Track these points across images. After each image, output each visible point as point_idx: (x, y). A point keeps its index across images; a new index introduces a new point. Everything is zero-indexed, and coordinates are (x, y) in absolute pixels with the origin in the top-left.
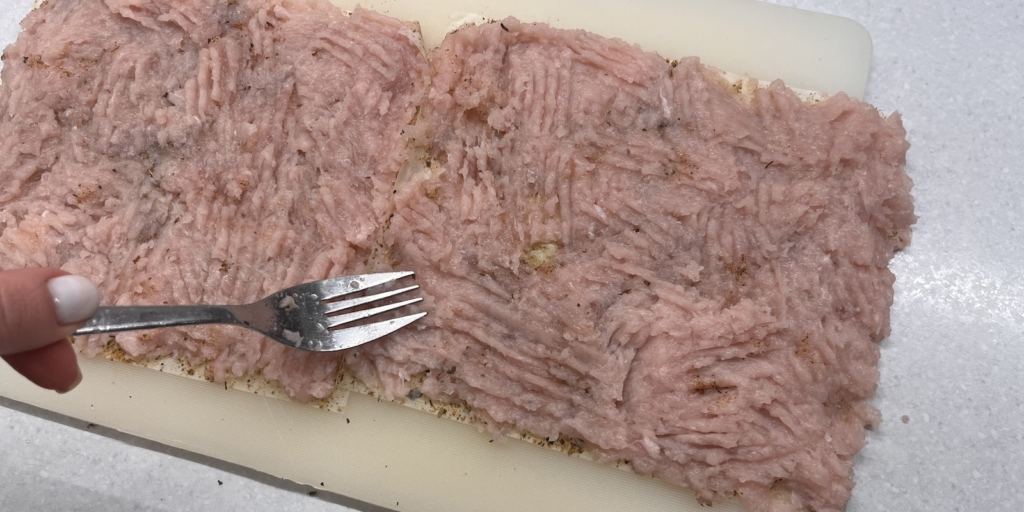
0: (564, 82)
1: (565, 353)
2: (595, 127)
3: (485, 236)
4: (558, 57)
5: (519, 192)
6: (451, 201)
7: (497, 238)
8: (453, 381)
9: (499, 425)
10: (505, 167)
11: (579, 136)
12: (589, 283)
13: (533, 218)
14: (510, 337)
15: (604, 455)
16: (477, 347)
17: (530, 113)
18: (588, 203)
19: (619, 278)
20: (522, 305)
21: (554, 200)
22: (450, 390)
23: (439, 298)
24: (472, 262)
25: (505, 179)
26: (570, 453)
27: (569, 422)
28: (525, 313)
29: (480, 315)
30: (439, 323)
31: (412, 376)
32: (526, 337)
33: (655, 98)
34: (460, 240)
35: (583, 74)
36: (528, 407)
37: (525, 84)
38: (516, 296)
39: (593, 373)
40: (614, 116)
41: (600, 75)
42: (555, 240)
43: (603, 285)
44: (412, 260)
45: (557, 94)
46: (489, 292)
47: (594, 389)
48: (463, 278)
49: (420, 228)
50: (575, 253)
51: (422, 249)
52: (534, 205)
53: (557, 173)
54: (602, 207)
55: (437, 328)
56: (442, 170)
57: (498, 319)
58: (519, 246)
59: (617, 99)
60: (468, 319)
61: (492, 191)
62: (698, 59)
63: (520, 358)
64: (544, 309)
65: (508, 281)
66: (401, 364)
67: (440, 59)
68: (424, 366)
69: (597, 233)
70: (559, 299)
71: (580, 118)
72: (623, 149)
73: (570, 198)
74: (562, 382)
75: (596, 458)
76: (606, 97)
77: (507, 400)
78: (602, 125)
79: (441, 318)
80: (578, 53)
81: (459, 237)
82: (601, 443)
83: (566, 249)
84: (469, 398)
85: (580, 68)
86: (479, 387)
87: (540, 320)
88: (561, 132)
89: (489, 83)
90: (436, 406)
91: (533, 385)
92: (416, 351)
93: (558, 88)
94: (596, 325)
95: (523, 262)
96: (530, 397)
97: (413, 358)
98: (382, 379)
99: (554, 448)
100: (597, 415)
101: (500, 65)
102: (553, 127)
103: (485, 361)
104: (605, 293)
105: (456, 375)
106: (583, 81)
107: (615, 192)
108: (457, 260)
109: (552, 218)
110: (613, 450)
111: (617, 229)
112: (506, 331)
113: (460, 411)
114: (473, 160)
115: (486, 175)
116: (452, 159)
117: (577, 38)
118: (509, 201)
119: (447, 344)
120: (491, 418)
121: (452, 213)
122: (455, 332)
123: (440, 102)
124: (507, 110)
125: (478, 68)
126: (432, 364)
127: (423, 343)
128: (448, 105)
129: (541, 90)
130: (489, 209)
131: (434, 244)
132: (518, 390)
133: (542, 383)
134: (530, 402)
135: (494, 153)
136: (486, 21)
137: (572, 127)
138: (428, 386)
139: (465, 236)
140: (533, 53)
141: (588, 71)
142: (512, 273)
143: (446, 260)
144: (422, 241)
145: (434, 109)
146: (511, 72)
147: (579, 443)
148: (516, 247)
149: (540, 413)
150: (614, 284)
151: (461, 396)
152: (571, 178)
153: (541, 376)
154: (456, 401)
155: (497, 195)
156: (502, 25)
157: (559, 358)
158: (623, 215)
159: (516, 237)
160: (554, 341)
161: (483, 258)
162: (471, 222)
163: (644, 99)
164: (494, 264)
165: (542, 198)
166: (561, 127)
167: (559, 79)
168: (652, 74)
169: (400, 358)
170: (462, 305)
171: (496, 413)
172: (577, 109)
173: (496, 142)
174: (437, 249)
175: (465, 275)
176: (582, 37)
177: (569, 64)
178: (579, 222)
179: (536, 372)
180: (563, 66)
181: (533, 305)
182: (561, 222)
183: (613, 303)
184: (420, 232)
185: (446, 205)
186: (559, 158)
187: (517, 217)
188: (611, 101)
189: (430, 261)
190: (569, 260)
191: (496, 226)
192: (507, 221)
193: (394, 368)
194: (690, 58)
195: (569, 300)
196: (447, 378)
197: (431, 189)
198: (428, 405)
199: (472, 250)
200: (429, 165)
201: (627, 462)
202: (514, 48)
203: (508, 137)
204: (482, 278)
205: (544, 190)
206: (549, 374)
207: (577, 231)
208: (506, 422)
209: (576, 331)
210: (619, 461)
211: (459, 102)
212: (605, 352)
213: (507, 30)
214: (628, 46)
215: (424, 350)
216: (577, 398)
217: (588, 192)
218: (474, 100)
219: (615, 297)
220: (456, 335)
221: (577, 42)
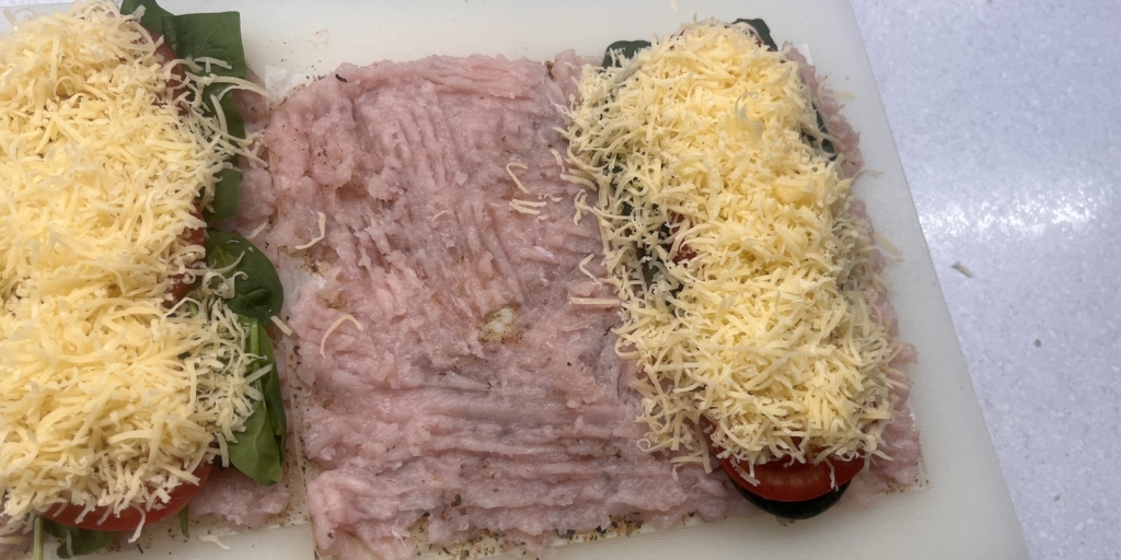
0: (438, 120)
1: (579, 423)
2: (496, 161)
3: (426, 327)
4: (419, 94)
5: (442, 263)
6: (365, 302)
7: (442, 325)
8: (463, 512)
9: (538, 539)
10: (412, 240)
11: (482, 176)
12: (565, 335)
13: (471, 288)
14: (505, 433)
15: (666, 518)
16: (473, 461)
17: (416, 168)
18: (527, 246)
19: (596, 318)
20: (505, 390)
21: (488, 257)
22: (463, 524)
23: (402, 423)
24: (424, 364)
25: (421, 254)
26: (628, 534)
27: (615, 499)
28: (513, 398)
29: (461, 422)
30: (416, 452)
31: (410, 529)
32: (525, 425)
33: (547, 108)
34: (398, 344)
35: (456, 105)
36: (562, 503)
37: (395, 136)
38: (493, 383)
39: (617, 432)
40: (511, 141)
41: (475, 100)
42: (506, 302)
43: (582, 331)
44: (348, 390)
45: (436, 136)
46: (459, 391)
47: (624, 451)
48: (421, 387)
49: (340, 348)
50: (536, 309)
51: (355, 373)
52: (464, 272)
53: (476, 226)
54: (543, 246)
55: (415, 459)
56: (336, 271)
57: (484, 417)
58: (470, 325)
59: (506, 122)
60: (448, 432)
61: (410, 273)
62: (572, 51)
63: (530, 451)
64: (532, 385)
65: (476, 370)
66: (389, 521)
67: (276, 140)
68: (420, 510)
69: (551, 278)
70: (544, 366)
71: (474, 155)
72: (536, 174)
73: (503, 249)
74: (588, 458)
75: (658, 526)
76: (493, 122)
77: (536, 505)
78: (502, 155)
79: (416, 445)
80: (441, 84)
81: (394, 341)
82: (661, 507)
83: (524, 307)
84: (490, 524)
85: (449, 100)
86: (498, 505)
87: (534, 399)
88: (461, 178)
89: (352, 149)
90: (453, 551)
91: (557, 475)
92: (402, 496)
93: (435, 130)
94: (596, 378)
95: (483, 341)
96: (559, 490)
97: (403, 507)
98: (375, 549)
99: (609, 536)
100: (640, 478)
101: (353, 124)
102: (449, 176)
103: (491, 473)
104: (589, 339)
105: (464, 504)
106: (459, 113)
107: (551, 224)
108: (406, 368)
109: (492, 279)
110: (675, 508)
111: (570, 265)
112: (499, 428)
113: (489, 542)
114: (370, 244)
115: (394, 257)
116: (344, 251)
117: (433, 67)
118: (435, 277)
119: (436, 473)
120: (527, 535)
121: (373, 316)
122: (439, 454)
123: (300, 190)
124: (386, 173)
125: (328, 135)
126: (429, 504)
127: (406, 484)
128: (312, 190)
129: (417, 138)
130: (417, 295)
131: (368, 361)
132: (542, 489)
133: (567, 468)
134: (562, 496)
135: (392, 228)
136: (311, 79)
137: (471, 170)
138: (435, 531)
139: (402, 337)
140: (387, 98)
141: (459, 100)
142: (476, 358)
143: (394, 373)
144: (351, 363)
145: (294, 202)
146: (370, 128)
147: (635, 517)
148: (467, 326)
149: (579, 504)
150: (594, 325)
151: (480, 525)
152: (495, 225)
153: (561, 461)
154: (474, 536)
155: (418, 276)
156: (337, 76)
157: (575, 432)
158: (571, 246)
159: (462, 315)
160: (559, 415)
161: (435, 354)
162: (400, 318)
163: (536, 111)
164: (451, 356)
165: (471, 260)
166: (458, 173)
167: (432, 119)
168: (531, 82)
169: (387, 514)
170: (435, 419)
171: (530, 526)
172: (467, 145)
173: (388, 215)
174: (376, 366)
175: (424, 383)
176: (438, 63)
177: (435, 98)
178: (527, 272)
179: (554, 459)
180: (429, 103)
181: (517, 384)
182: (505, 279)
183: (602, 347)
184: (343, 353)
185: (360, 309)
186: (472, 208)
187: (452, 293)
188: (500, 126)
189: (372, 382)
190: (533, 319)
191: (434, 313)
192: (444, 301)
193: (384, 530)
194: (563, 53)
195: (555, 363)
196: (454, 512)
197: (333, 298)
198: (444, 554)
199: (417, 350)
200: (315, 269)
201: (691, 515)
202: (361, 100)
203: (399, 204)
204: (444, 378)
205: (469, 250)
206: (569, 455)
207: (527, 282)
208: (545, 532)
209: (578, 395)
210: (683, 519)
211: (324, 182)
212: (618, 405)
213: (344, 80)
214: (493, 60)
215: (412, 491)
216: (612, 469)
217: (521, 235)
218: (344, 173)
219: (601, 340)
220: (442, 457)
221: (434, 71)
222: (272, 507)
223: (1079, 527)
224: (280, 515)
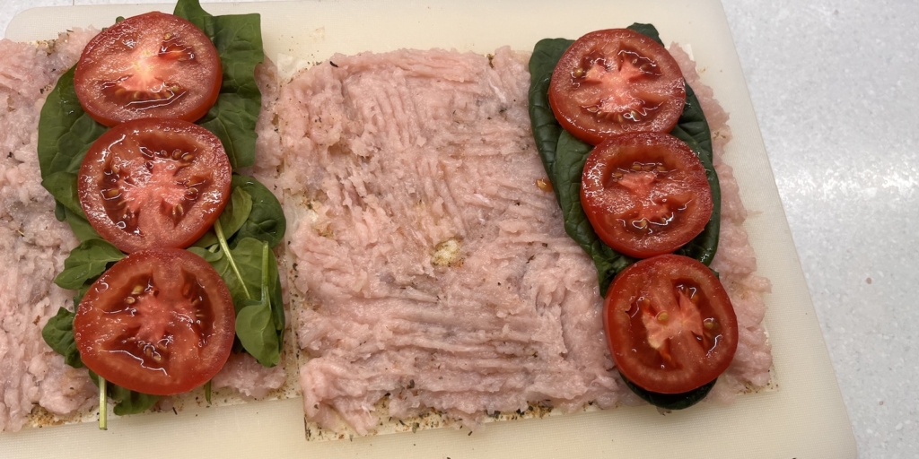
0: (405, 97)
1: (506, 329)
2: (448, 129)
3: (392, 253)
4: (392, 77)
5: (405, 204)
6: (347, 232)
7: (404, 252)
8: (416, 394)
9: (472, 416)
10: (383, 187)
11: (437, 140)
12: (497, 262)
13: (426, 224)
14: (449, 335)
15: (571, 405)
16: (423, 355)
17: (387, 133)
18: (469, 194)
19: (521, 249)
20: (450, 302)
21: (439, 201)
22: (416, 403)
23: (372, 324)
24: (390, 280)
25: (390, 197)
26: (541, 416)
27: (531, 388)
28: (456, 308)
29: (416, 325)
30: (382, 346)
31: (375, 405)
32: (465, 330)
33: (488, 90)
34: (370, 265)
35: (419, 86)
36: (491, 390)
37: (373, 109)
38: (441, 296)
39: (535, 338)
40: (460, 114)
41: (433, 82)
42: (452, 236)
43: (510, 259)
44: (332, 298)
45: (403, 109)
46: (414, 301)
47: (540, 352)
48: (387, 298)
49: (327, 266)
50: (475, 242)
51: (338, 285)
52: (421, 211)
53: (432, 177)
54: (482, 194)
55: (380, 352)
56: (326, 208)
57: (433, 322)
58: (425, 252)
59: (456, 100)
60: (406, 332)
61: (381, 211)
62: (508, 47)
63: (468, 349)
64: (471, 298)
65: (428, 286)
66: (360, 398)
67: (285, 109)
68: (382, 391)
69: (487, 218)
70: (480, 285)
71: (431, 124)
72: (478, 140)
73: (451, 196)
74: (512, 356)
75: (565, 411)
76: (447, 100)
77: (471, 391)
78: (452, 124)
79: (381, 341)
80: (408, 70)
81: (368, 263)
82: (566, 395)
83: (466, 240)
84: (436, 404)
85: (414, 82)
86: (442, 389)
87: (472, 310)
88: (421, 141)
89: (340, 117)
90: (407, 423)
91: (488, 368)
92: (370, 380)
93: (403, 104)
94: (520, 295)
95: (434, 264)
96: (489, 380)
97: (370, 388)
98: (349, 419)
99: (526, 417)
100: (552, 373)
101: (342, 99)
102: (412, 139)
103: (438, 365)
104: (515, 266)
105: (417, 387)
106: (421, 92)
107: (488, 178)
108: (376, 283)
109: (442, 218)
110: (578, 397)
111: (502, 209)
112: (444, 331)
113: (434, 418)
114: (352, 190)
115: (369, 199)
116: (332, 194)
117: (402, 57)
118: (399, 215)
119: (396, 363)
120: (464, 413)
121: (352, 243)
122: (398, 349)
123: (301, 147)
124: (365, 136)
125: (323, 107)
126: (390, 386)
127: (373, 370)
128: (310, 147)
129: (389, 110)
130: (385, 228)
131: (348, 276)
132: (475, 378)
133: (495, 363)
134: (491, 385)
135: (369, 178)
136: (311, 64)
137: (429, 135)
138: (394, 407)
139: (374, 259)
140: (367, 80)
141: (421, 82)
142: (428, 277)
143: (366, 287)
144: (335, 277)
145: (296, 155)
146: (354, 102)
147: (547, 403)
148: (422, 253)
149: (503, 392)
150: (519, 255)
151: (428, 405)
152: (445, 177)
153: (491, 358)
154: (423, 412)
155: (387, 214)
156: (331, 63)
157: (502, 336)
158: (503, 194)
159: (419, 245)
160: (490, 323)
161: (398, 272)
162: (372, 245)
163: (479, 92)
164: (410, 275)
165: (427, 203)
166: (419, 137)
167: (400, 96)
168: (476, 70)
169: (359, 392)
170: (397, 322)
171: (467, 407)
172: (426, 117)
173: (366, 167)
174: (351, 281)
175: (388, 295)
176: (407, 54)
177: (403, 81)
178: (469, 213)
179: (486, 356)
180: (399, 84)
181: (459, 298)
182: (452, 218)
183: (525, 272)
184: (330, 270)
185: (343, 238)
186: (429, 164)
187: (412, 227)
188: (452, 102)
189: (350, 293)
190: (472, 249)
191: (398, 242)
192: (406, 233)
193: (356, 404)
194: (501, 48)
195: (488, 283)
196: (409, 394)
197: (323, 229)
198: (400, 425)
199: (385, 269)
200: (310, 207)
201: (591, 404)
202: (348, 81)
203: (374, 160)
204: (404, 291)
205: (425, 195)
206: (498, 353)
207: (469, 221)
208: (478, 411)
209: (505, 307)
210: (584, 406)
211: (320, 142)
212: (536, 317)
213: (336, 66)
214: (447, 52)
215: (378, 376)
216: (530, 365)
217: (465, 185)
218: (334, 136)
219: (524, 267)
220: (401, 352)
221: (403, 60)
222: (273, 384)
223: (899, 427)
224: (278, 391)
